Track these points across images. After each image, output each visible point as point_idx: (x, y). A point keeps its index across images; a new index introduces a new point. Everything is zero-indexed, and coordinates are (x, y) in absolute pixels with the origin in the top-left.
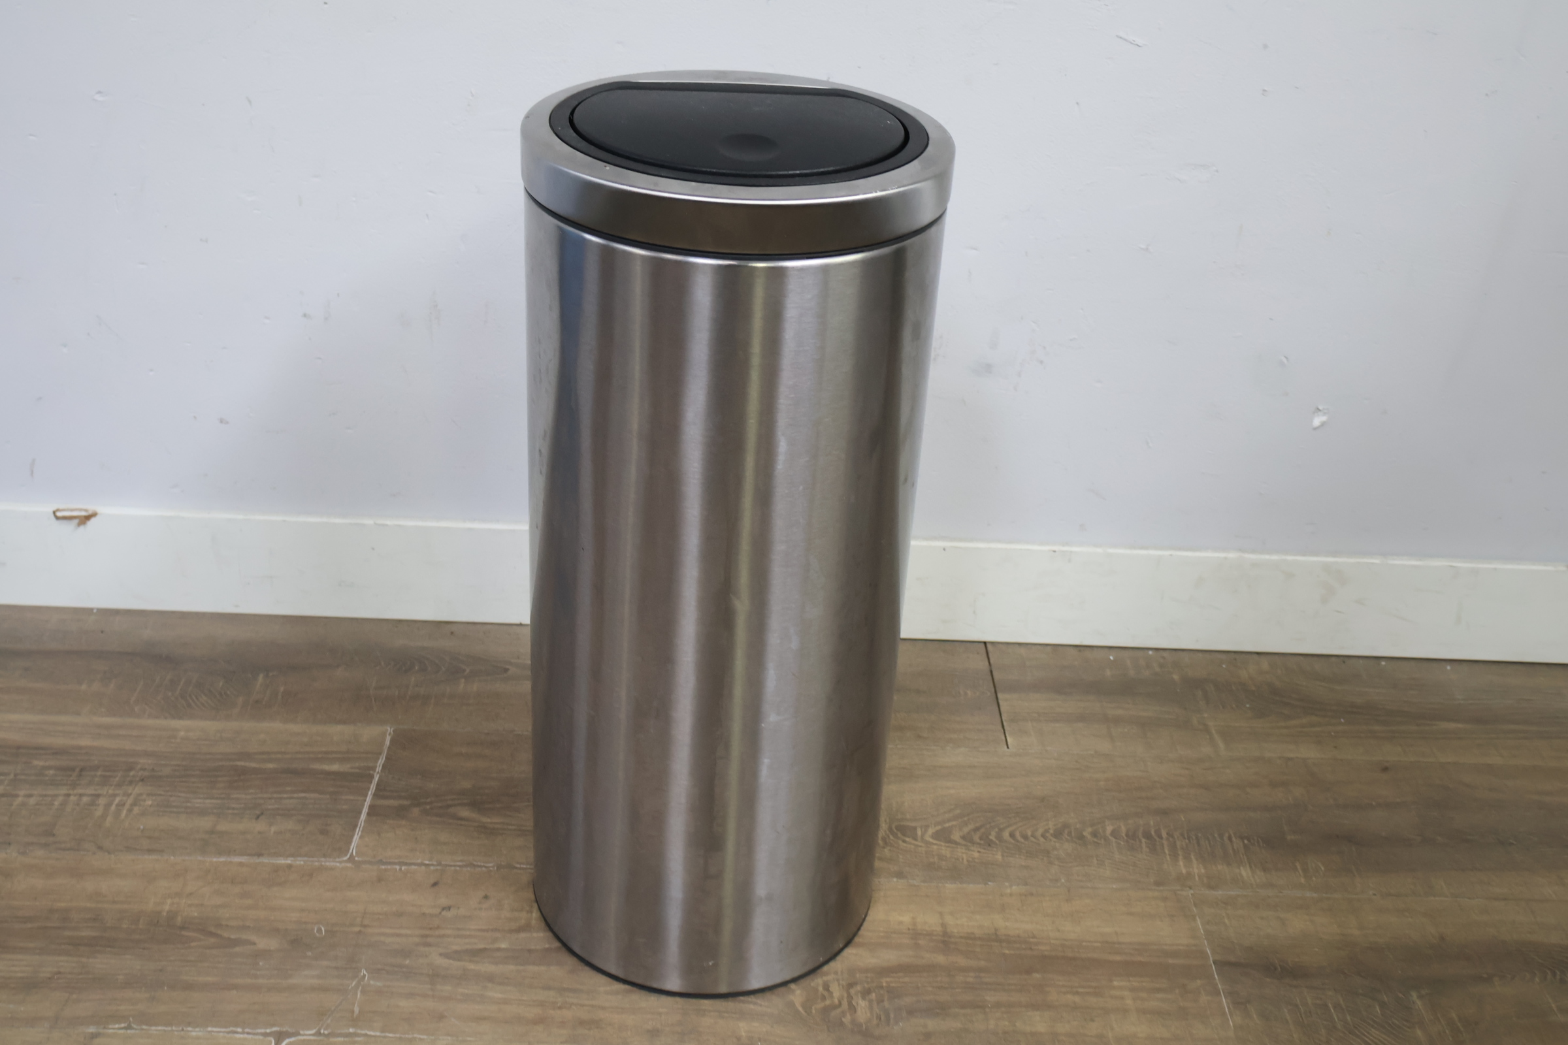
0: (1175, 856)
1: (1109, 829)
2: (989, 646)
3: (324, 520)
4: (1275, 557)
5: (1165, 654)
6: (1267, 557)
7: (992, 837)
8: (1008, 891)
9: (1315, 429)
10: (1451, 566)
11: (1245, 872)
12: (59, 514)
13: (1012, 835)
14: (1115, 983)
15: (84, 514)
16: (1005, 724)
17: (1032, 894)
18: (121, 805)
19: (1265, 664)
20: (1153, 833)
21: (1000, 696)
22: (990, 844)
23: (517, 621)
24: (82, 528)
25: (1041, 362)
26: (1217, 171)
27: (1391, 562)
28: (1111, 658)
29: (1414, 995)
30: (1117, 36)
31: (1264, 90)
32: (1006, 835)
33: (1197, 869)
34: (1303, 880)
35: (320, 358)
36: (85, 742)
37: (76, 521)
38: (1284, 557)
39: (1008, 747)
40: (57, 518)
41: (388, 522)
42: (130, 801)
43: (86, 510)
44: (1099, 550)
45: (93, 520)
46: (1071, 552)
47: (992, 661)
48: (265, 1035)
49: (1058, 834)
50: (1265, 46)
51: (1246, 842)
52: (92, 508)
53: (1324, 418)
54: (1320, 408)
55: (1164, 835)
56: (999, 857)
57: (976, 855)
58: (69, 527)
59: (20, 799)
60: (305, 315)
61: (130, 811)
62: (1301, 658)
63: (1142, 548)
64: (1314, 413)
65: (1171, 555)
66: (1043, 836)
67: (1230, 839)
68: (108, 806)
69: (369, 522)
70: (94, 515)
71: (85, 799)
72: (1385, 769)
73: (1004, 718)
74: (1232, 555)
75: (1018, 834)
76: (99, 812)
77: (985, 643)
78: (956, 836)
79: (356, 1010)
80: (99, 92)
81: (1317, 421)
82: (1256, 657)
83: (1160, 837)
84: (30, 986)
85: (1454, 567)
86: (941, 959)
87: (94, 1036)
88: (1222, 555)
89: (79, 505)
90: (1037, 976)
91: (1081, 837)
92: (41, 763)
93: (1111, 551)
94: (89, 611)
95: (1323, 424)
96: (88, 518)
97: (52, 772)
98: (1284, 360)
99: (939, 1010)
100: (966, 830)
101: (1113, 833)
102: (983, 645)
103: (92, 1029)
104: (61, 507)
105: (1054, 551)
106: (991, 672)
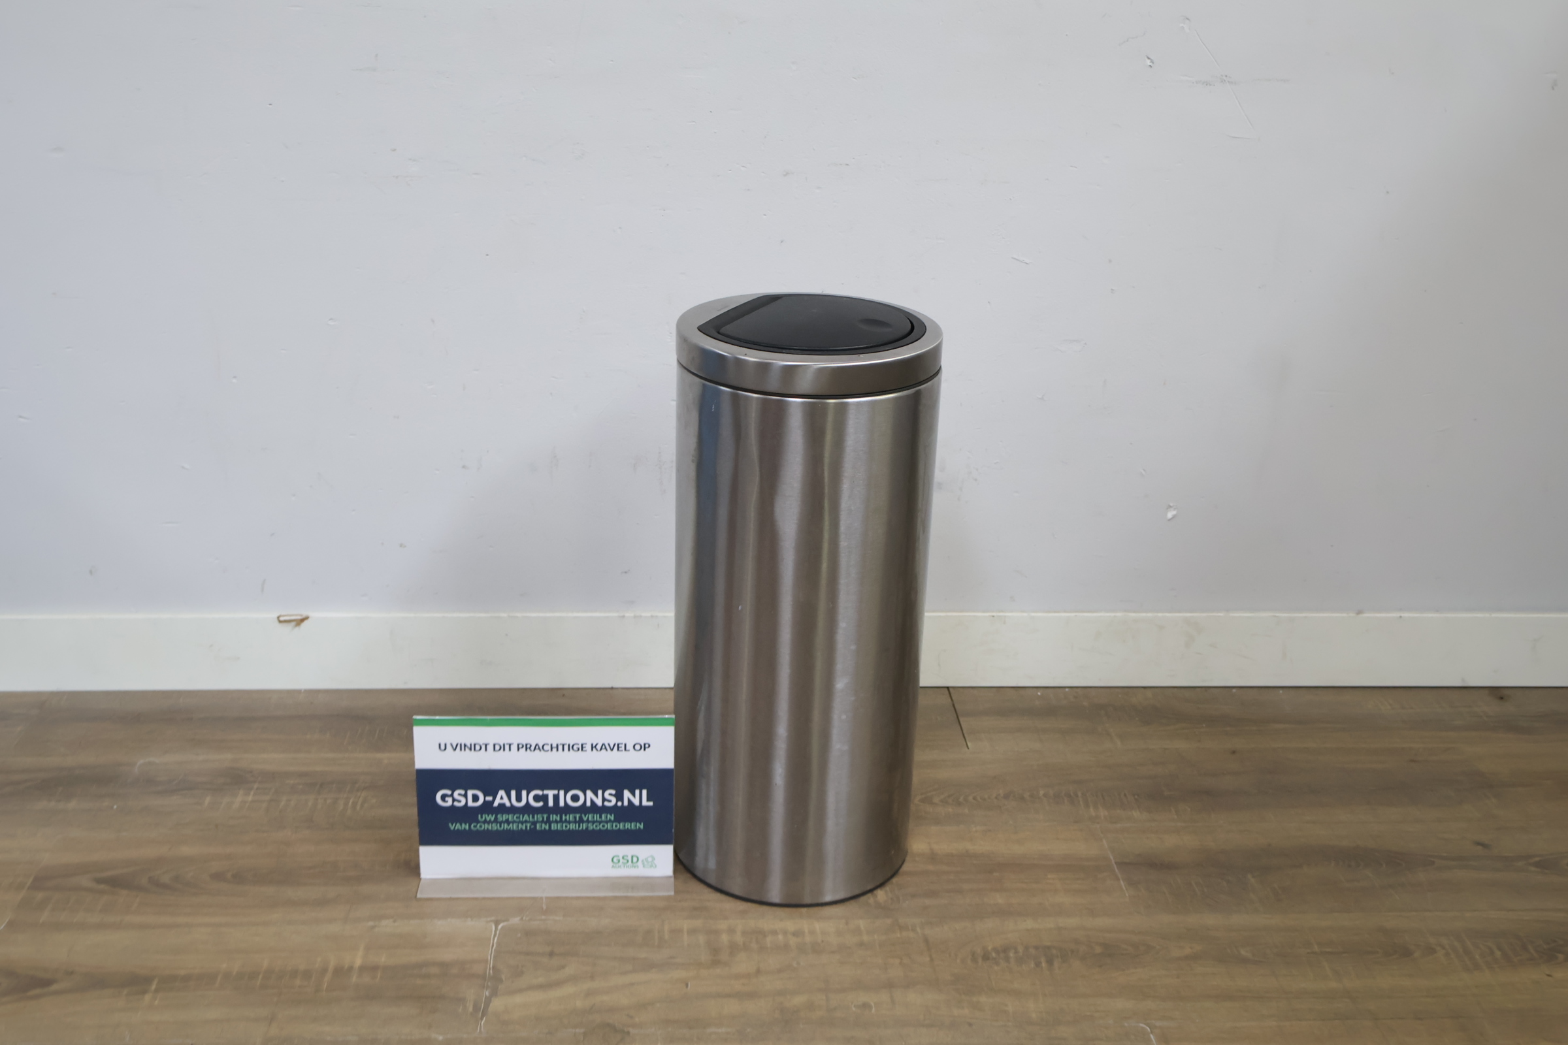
0: (1087, 805)
1: (1042, 793)
2: (951, 690)
3: (472, 615)
4: (1150, 615)
5: (1078, 690)
6: (1144, 614)
7: (961, 799)
8: (974, 829)
9: (1169, 520)
10: (1275, 616)
11: (1136, 814)
12: (282, 619)
13: (975, 798)
14: (1049, 876)
15: (299, 618)
16: (966, 735)
17: (990, 831)
18: (355, 804)
19: (1149, 693)
20: (1072, 794)
21: (961, 719)
22: (959, 804)
23: (610, 686)
24: (297, 629)
25: (976, 480)
26: (1086, 344)
27: (1232, 615)
28: (1039, 694)
29: (1249, 876)
30: (1013, 258)
31: (1112, 290)
32: (970, 798)
33: (1103, 813)
34: (1176, 817)
35: (472, 497)
36: (318, 768)
37: (293, 623)
38: (1156, 614)
39: (968, 748)
40: (280, 622)
41: (519, 615)
42: (361, 800)
43: (301, 615)
44: (1025, 614)
45: (306, 622)
46: (1005, 616)
47: (953, 698)
48: (487, 922)
49: (1006, 797)
50: (1110, 261)
51: (1136, 797)
52: (305, 614)
53: (1174, 513)
54: (1171, 505)
55: (1080, 794)
56: (967, 811)
57: (950, 810)
58: (287, 628)
59: (282, 804)
60: (464, 467)
61: (362, 806)
62: (1176, 689)
63: (1055, 612)
64: (1167, 509)
65: (1076, 616)
66: (996, 798)
67: (1125, 795)
68: (346, 804)
69: (504, 615)
70: (307, 618)
71: (329, 801)
72: (1234, 752)
73: (964, 732)
74: (1119, 614)
75: (979, 799)
76: (341, 807)
77: (948, 688)
78: (936, 800)
79: (544, 907)
80: (331, 319)
81: (1170, 515)
82: (1143, 689)
83: (1077, 796)
84: (322, 903)
85: (1277, 616)
86: (931, 867)
87: (373, 927)
88: (1113, 614)
89: (296, 612)
90: (996, 874)
91: (1022, 798)
92: (292, 782)
93: (1033, 614)
94: (299, 691)
95: (1174, 517)
96: (302, 620)
97: (301, 787)
98: (1143, 472)
99: (933, 894)
100: (942, 797)
101: (1045, 795)
102: (946, 690)
103: (371, 923)
104: (283, 613)
105: (993, 616)
106: (954, 706)
